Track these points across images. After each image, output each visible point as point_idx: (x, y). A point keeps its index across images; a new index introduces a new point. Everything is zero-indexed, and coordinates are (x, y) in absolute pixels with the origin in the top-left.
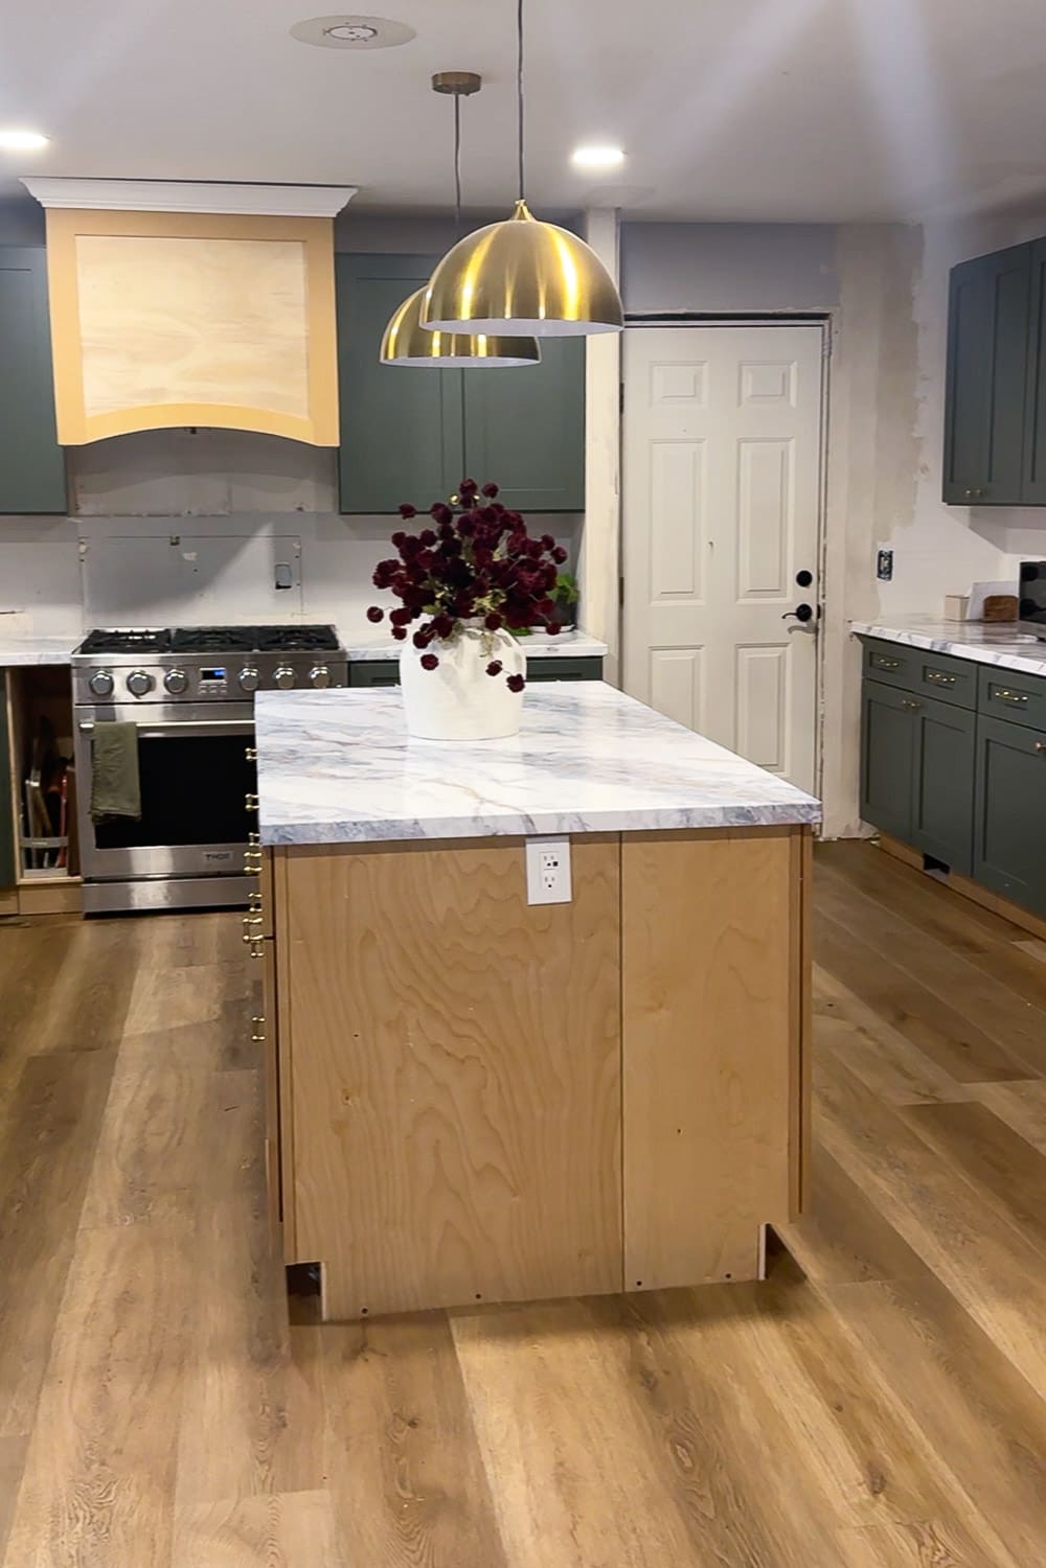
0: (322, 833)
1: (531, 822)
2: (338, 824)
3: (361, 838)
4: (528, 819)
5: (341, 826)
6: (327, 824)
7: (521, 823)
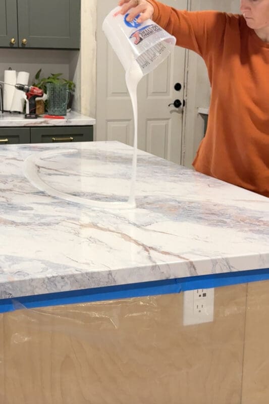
0: (36, 287)
1: (194, 267)
2: (48, 279)
3: (68, 288)
4: (192, 265)
5: (51, 280)
6: (39, 279)
7: (187, 269)
